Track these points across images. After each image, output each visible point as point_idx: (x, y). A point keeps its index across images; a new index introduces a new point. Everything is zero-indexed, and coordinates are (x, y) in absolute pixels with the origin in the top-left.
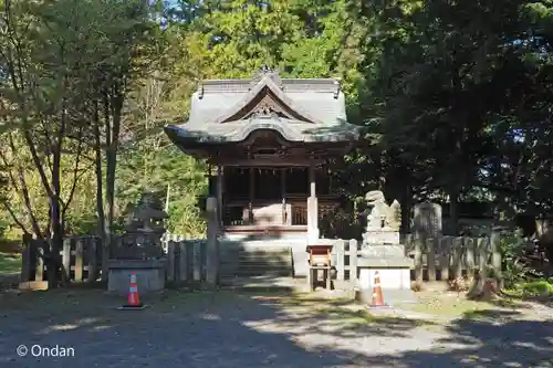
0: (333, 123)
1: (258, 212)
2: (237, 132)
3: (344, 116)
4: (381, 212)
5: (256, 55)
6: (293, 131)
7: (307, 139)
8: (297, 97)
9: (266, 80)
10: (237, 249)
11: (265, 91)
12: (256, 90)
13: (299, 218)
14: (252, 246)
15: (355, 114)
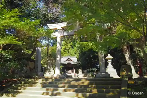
0: (76, 62)
1: (68, 71)
2: (66, 63)
3: (77, 61)
4: (80, 71)
5: (66, 52)
6: (72, 63)
7: (73, 64)
8: (72, 59)
9: (69, 57)
10: (67, 75)
11: (69, 58)
12: (68, 58)
13: (73, 72)
14: (68, 75)
15: (78, 60)
